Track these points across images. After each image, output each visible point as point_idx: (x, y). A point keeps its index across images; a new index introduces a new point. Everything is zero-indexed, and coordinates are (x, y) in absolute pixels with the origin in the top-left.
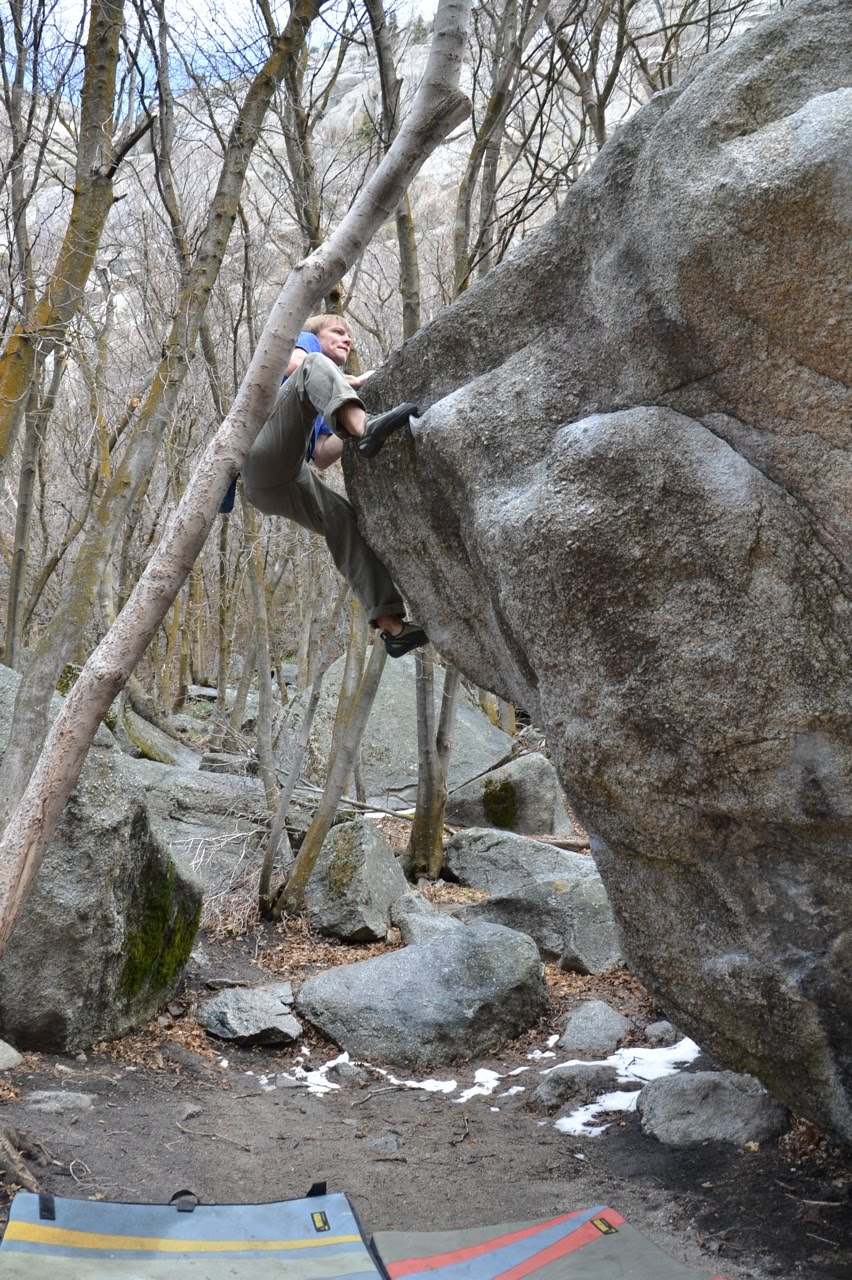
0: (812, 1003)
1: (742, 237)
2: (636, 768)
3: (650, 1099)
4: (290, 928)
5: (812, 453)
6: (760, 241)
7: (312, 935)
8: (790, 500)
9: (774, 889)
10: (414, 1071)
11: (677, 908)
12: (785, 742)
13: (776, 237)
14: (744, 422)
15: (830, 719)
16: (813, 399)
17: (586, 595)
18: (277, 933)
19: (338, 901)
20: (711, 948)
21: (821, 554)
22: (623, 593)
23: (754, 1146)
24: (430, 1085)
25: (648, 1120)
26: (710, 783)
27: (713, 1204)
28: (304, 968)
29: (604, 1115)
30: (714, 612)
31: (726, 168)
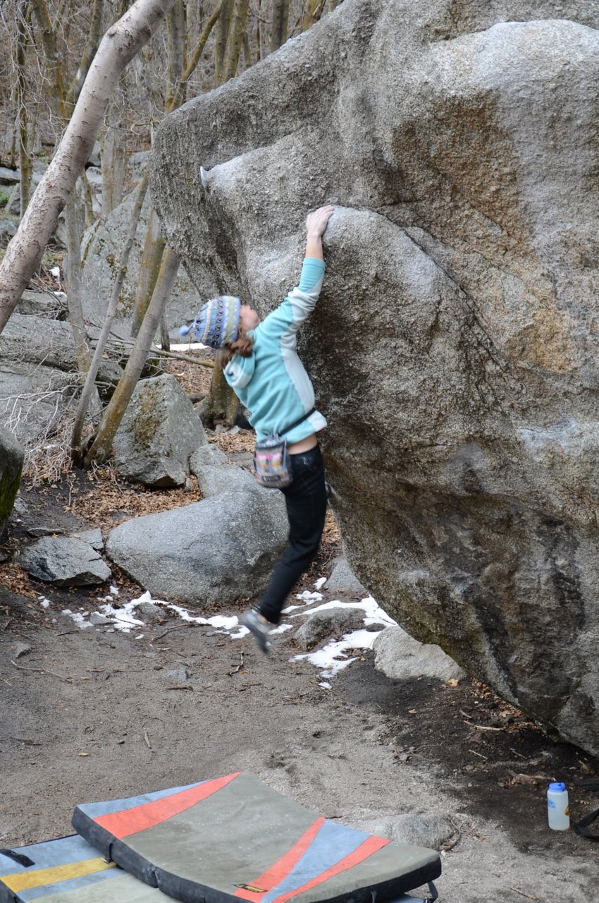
0: (471, 606)
1: (436, 122)
2: (353, 451)
3: (383, 643)
4: (99, 476)
5: (477, 268)
6: (448, 126)
7: (119, 483)
8: (461, 294)
9: (448, 531)
10: (204, 609)
11: (383, 537)
12: (451, 448)
13: (459, 127)
14: (434, 237)
15: (481, 437)
16: (480, 233)
17: (320, 339)
18: (88, 481)
19: (143, 452)
20: (405, 565)
21: (478, 334)
22: (346, 341)
23: (454, 682)
24: (218, 621)
25: (380, 660)
26: (402, 466)
27: (412, 727)
28: (112, 514)
29: (349, 651)
30: (406, 362)
31: (430, 69)
